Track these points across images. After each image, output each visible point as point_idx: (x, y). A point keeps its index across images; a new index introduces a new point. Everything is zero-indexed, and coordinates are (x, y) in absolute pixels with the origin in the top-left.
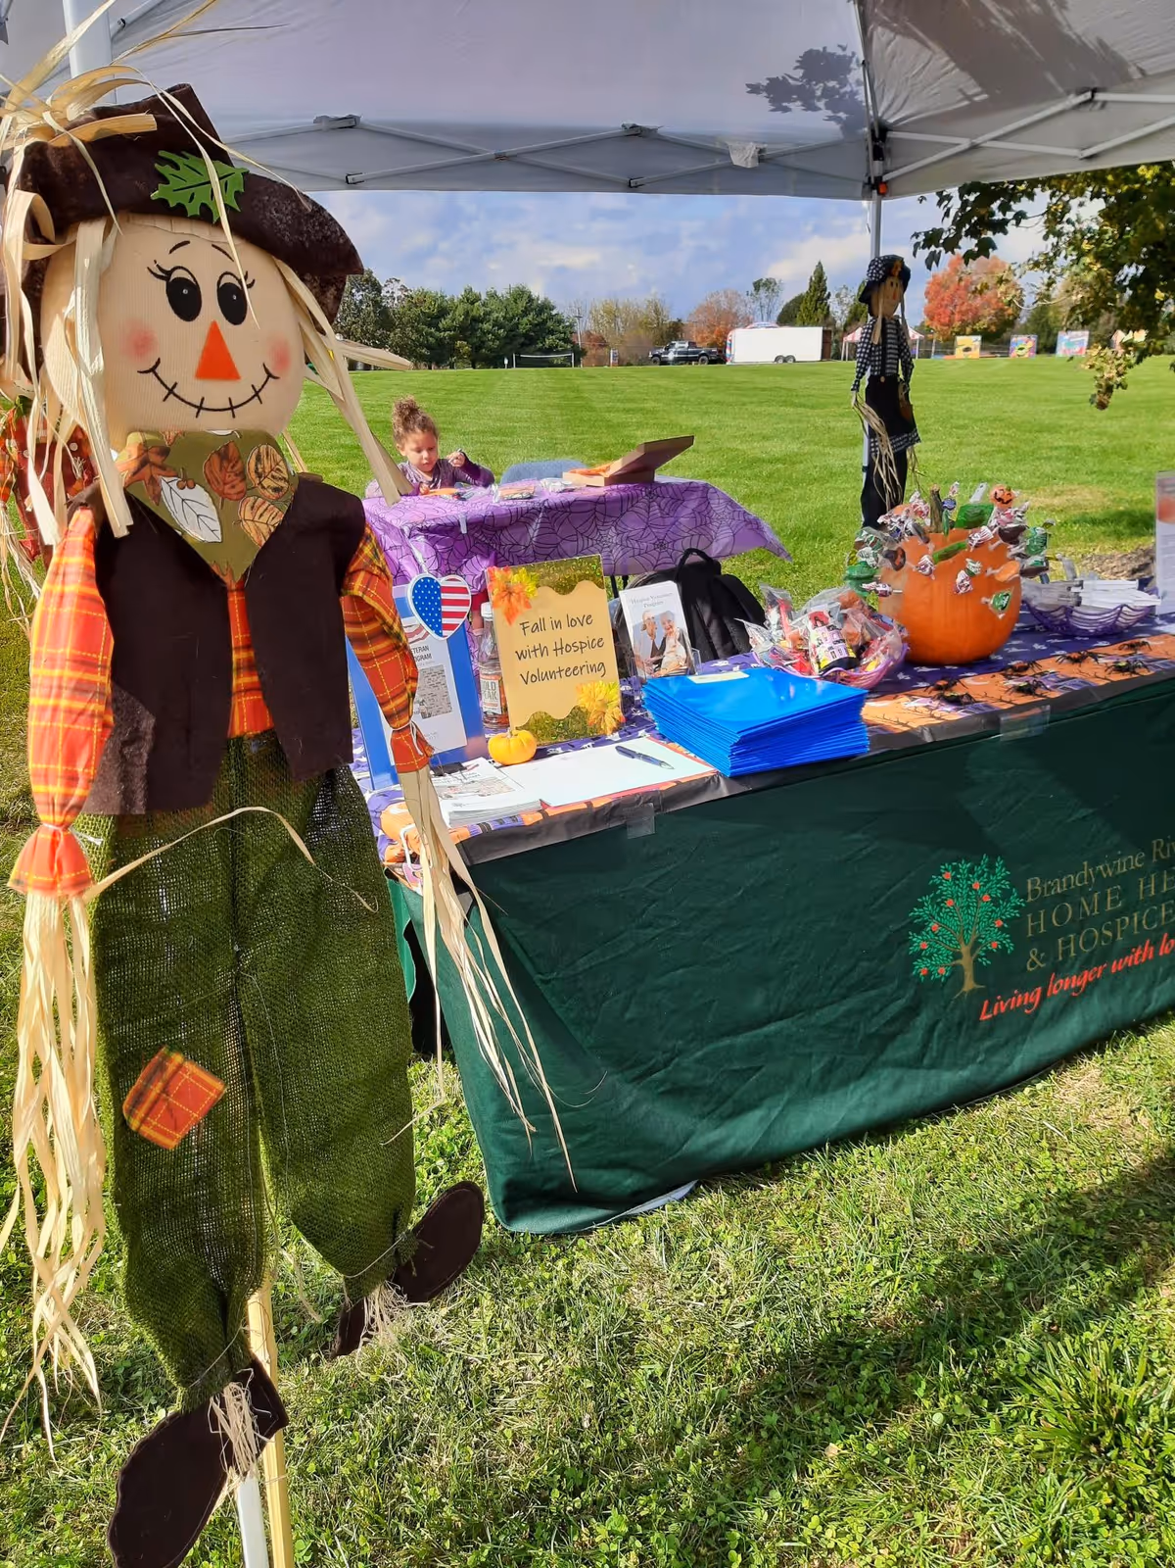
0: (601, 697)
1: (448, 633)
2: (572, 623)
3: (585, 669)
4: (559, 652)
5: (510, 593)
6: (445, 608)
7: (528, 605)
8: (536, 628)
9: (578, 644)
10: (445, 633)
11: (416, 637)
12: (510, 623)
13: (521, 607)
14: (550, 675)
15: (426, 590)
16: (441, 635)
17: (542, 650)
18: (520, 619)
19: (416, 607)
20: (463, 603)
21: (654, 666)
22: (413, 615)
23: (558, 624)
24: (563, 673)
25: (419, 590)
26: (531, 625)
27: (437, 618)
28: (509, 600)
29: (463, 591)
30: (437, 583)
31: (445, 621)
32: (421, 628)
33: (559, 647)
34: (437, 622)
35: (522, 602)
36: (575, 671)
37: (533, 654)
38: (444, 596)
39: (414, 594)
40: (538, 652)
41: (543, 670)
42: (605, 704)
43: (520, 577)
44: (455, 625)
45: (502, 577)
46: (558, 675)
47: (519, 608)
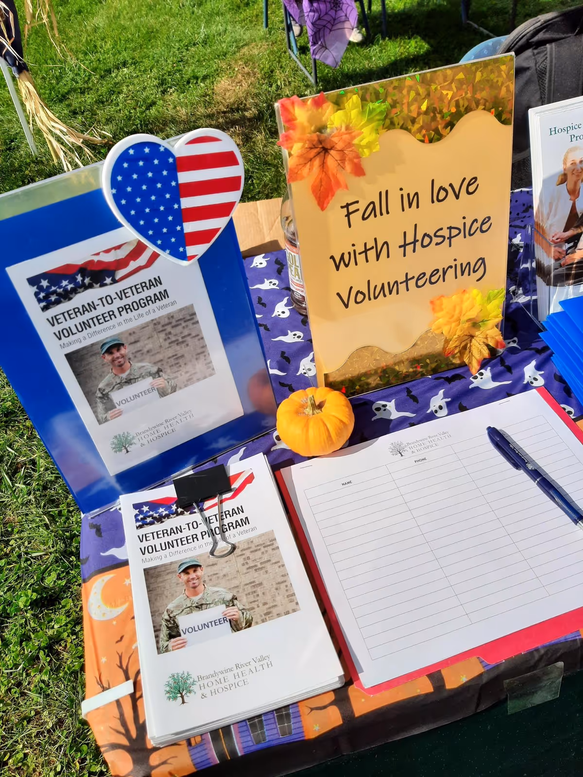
0: (472, 314)
1: (197, 250)
2: (439, 194)
3: (451, 272)
4: (410, 248)
5: (326, 150)
6: (187, 203)
7: (359, 171)
8: (373, 210)
9: (446, 233)
10: (191, 250)
11: (133, 265)
12: (323, 208)
13: (346, 175)
14: (390, 288)
15: (142, 172)
16: (183, 256)
17: (379, 249)
18: (342, 197)
19: (124, 211)
20: (229, 184)
21: (567, 246)
22: (120, 225)
23: (412, 200)
24: (411, 284)
25: (127, 174)
26: (362, 206)
27: (172, 226)
28: (323, 164)
29: (227, 159)
30: (168, 153)
31: (190, 227)
32: (139, 249)
33: (410, 239)
34: (172, 232)
35: (348, 167)
36: (435, 276)
37: (361, 258)
38: (185, 177)
39: (114, 183)
40: (372, 254)
41: (377, 282)
42: (475, 324)
43: (347, 116)
44: (213, 232)
45: (310, 120)
46: (402, 287)
47: (341, 177)
